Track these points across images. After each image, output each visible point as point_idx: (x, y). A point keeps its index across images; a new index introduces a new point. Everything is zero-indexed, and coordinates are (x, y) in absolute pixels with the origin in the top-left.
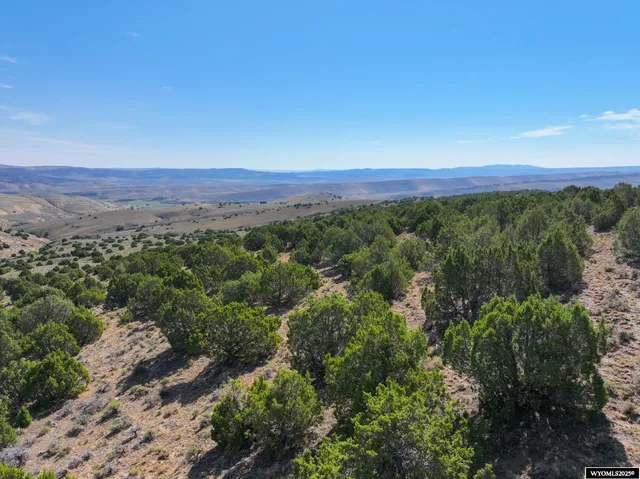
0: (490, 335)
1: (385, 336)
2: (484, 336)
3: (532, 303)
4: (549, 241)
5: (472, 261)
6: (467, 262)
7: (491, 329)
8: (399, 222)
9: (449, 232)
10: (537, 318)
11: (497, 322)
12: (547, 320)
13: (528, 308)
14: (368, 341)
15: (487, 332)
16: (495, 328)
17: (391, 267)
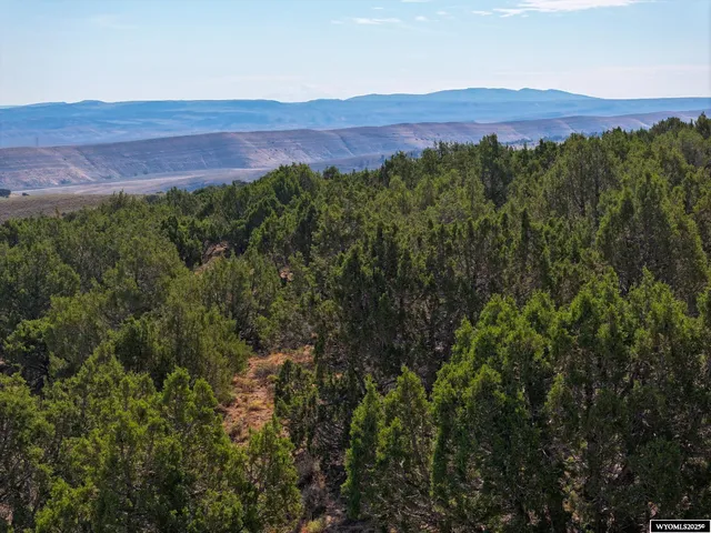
0: (486, 389)
1: (169, 441)
2: (468, 393)
3: (595, 292)
4: (628, 208)
5: (419, 260)
6: (407, 265)
7: (486, 369)
8: (194, 230)
9: (348, 218)
10: (613, 331)
11: (503, 351)
12: (640, 333)
13: (587, 308)
14: (113, 462)
15: (476, 382)
16: (497, 365)
17: (174, 325)
